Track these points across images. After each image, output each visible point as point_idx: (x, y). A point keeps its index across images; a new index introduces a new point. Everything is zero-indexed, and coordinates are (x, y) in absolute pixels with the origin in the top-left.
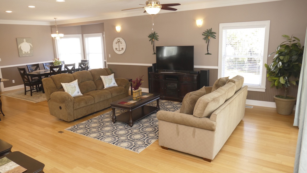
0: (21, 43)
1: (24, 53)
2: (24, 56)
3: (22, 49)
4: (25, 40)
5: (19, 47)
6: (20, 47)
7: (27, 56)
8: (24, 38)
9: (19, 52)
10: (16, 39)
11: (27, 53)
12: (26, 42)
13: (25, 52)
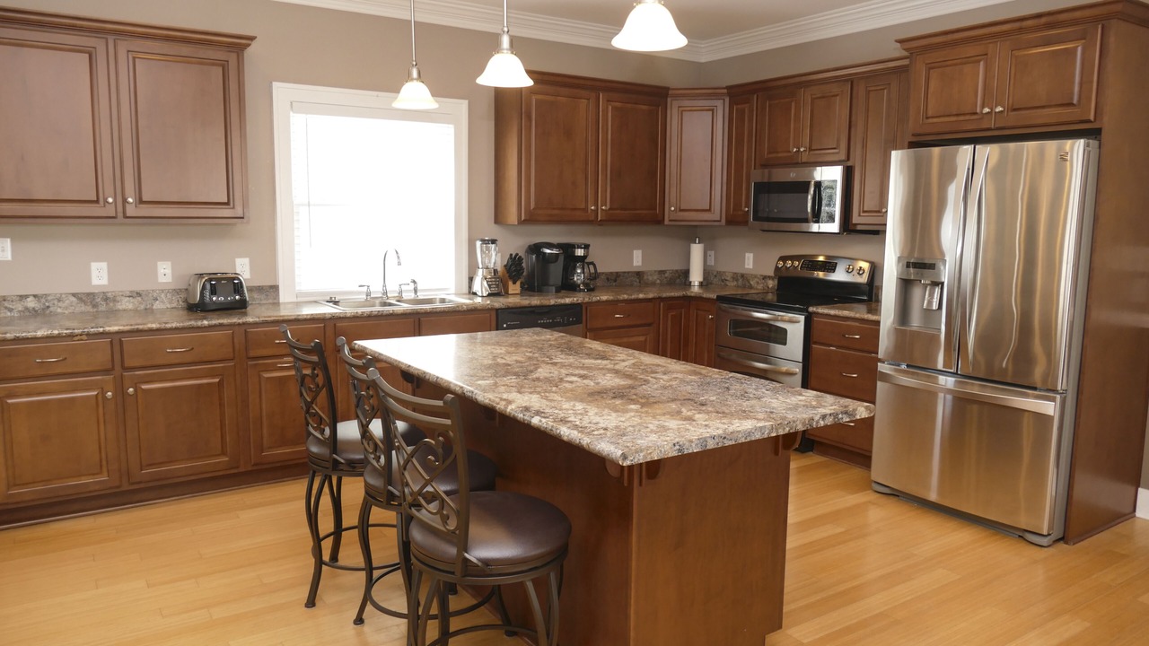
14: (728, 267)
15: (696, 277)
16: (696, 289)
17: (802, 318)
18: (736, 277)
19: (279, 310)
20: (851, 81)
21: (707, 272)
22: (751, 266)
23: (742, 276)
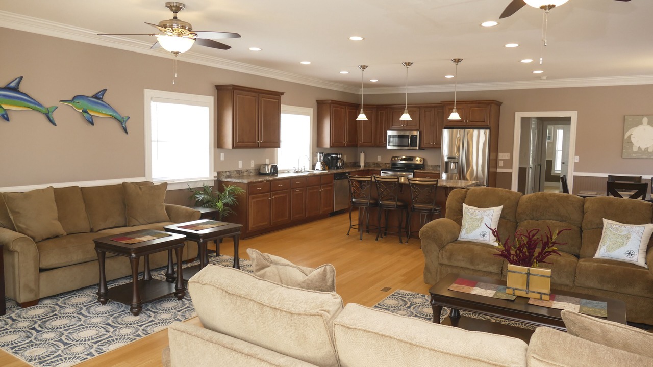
0: (634, 127)
1: (635, 149)
2: (634, 156)
3: (633, 140)
4: (645, 120)
5: (626, 136)
6: (630, 137)
7: (644, 157)
8: (643, 116)
9: (624, 146)
10: (624, 117)
11: (644, 150)
12: (649, 124)
13: (639, 148)
14: (371, 161)
15: (362, 164)
16: (362, 168)
17: (412, 174)
18: (374, 164)
19: (277, 176)
20: (420, 108)
21: (366, 163)
22: (380, 160)
23: (377, 163)
